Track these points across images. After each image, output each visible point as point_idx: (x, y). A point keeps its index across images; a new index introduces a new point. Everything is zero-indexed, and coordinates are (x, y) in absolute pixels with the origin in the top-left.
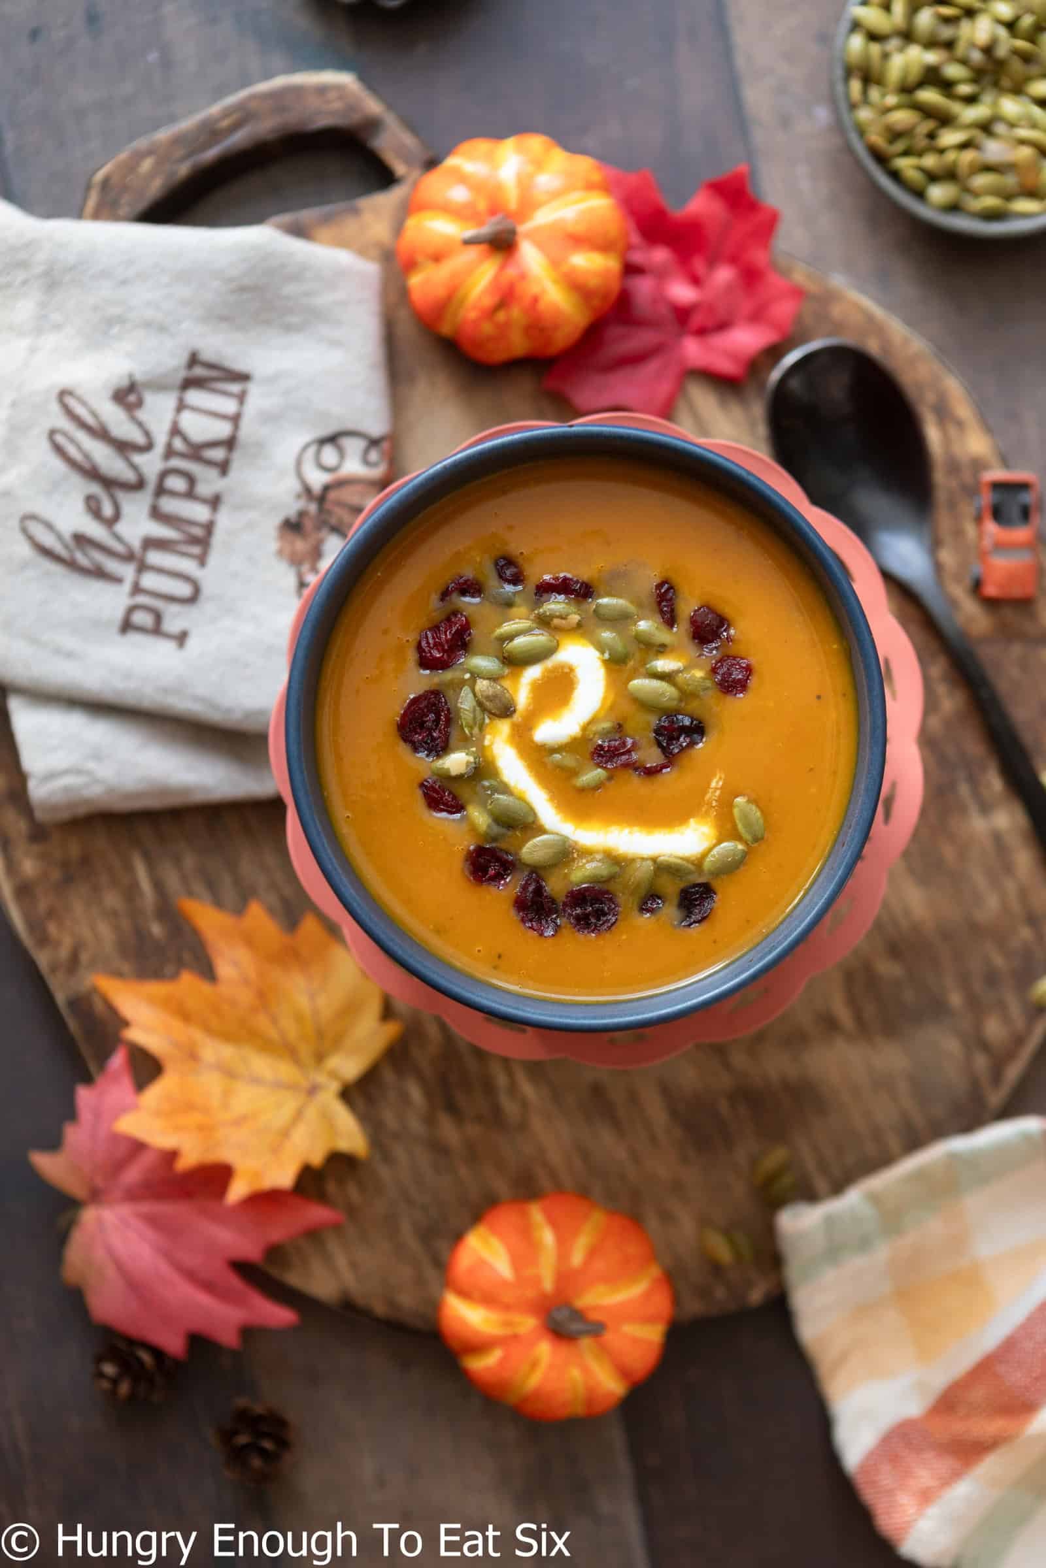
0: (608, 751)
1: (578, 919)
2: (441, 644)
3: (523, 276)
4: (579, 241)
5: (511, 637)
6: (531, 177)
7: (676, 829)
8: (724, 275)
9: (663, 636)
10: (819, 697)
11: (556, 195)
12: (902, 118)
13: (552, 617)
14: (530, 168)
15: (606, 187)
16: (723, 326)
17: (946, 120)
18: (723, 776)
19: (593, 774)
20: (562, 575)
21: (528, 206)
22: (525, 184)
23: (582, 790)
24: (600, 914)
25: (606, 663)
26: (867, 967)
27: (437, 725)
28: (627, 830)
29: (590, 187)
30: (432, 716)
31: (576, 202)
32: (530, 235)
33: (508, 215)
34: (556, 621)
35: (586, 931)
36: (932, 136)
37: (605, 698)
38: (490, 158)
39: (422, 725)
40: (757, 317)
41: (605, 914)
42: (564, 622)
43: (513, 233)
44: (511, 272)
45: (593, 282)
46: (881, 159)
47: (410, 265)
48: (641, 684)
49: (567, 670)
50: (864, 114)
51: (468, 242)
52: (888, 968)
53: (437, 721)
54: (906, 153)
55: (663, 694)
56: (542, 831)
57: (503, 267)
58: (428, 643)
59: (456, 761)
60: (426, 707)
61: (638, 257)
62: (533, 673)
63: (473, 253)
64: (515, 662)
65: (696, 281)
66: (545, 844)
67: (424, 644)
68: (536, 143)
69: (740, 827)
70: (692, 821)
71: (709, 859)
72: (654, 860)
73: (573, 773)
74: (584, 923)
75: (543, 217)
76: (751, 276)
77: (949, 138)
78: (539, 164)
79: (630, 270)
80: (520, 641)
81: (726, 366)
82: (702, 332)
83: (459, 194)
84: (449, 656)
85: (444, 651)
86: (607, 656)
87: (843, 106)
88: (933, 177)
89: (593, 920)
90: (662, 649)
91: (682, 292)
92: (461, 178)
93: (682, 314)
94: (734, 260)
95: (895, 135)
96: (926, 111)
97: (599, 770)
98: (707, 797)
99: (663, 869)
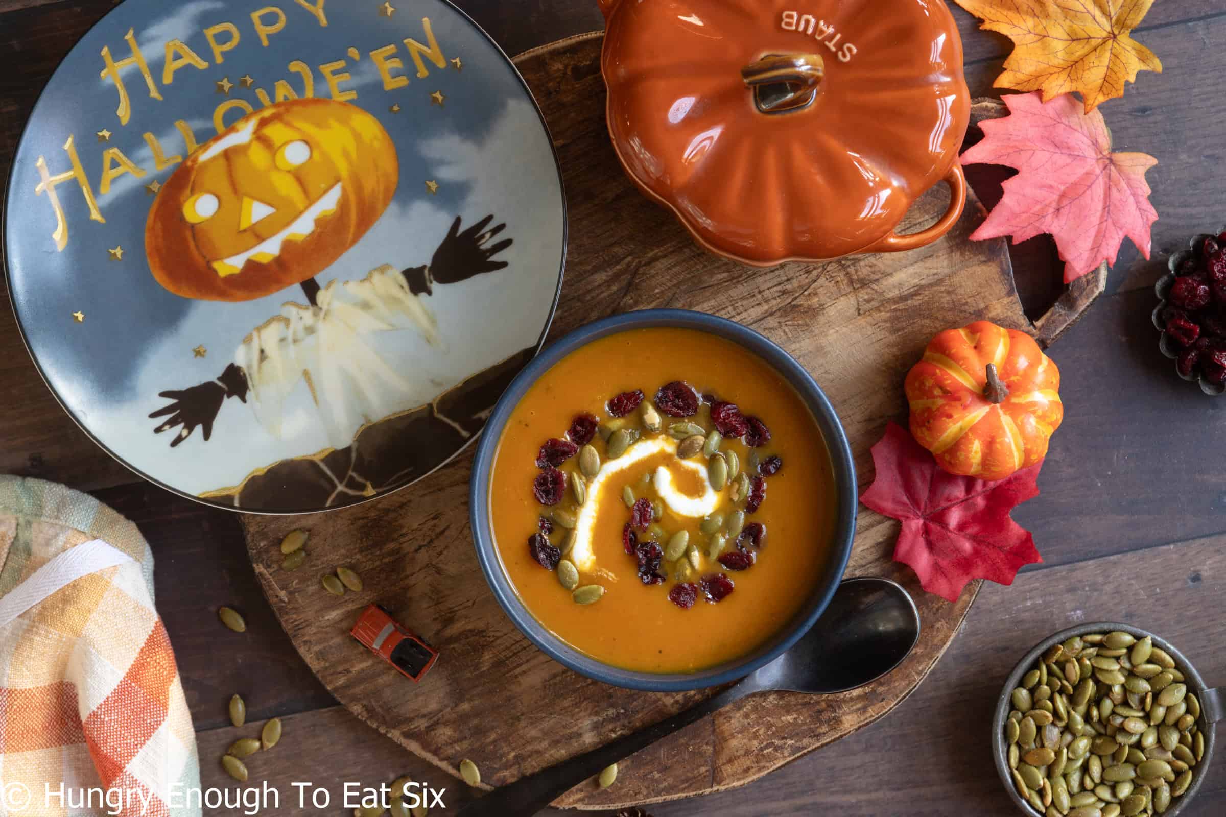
0: (644, 510)
1: (545, 479)
2: (729, 417)
3: (965, 407)
4: (990, 445)
5: (728, 461)
6: (1034, 412)
7: (591, 547)
8: (967, 546)
9: (714, 555)
10: (660, 652)
11: (1021, 428)
12: (1074, 671)
13: (740, 484)
14: (1040, 412)
15: (1026, 463)
16: (931, 546)
17: (1073, 701)
18: (615, 582)
19: (632, 498)
20: (764, 495)
21: (1015, 410)
22: (1029, 408)
23: (623, 489)
24: (547, 493)
25: (702, 518)
26: (488, 645)
27: (675, 406)
28: (595, 514)
29: (1027, 453)
30: (681, 404)
31: (1016, 445)
32: (993, 410)
33: (1008, 397)
34: (736, 486)
35: (536, 483)
36: (1062, 691)
37: (678, 514)
38: (1047, 385)
39: (678, 397)
40: (937, 569)
41: (546, 496)
42: (735, 491)
43: (996, 402)
44: (968, 399)
45: (961, 455)
46: (1046, 655)
47: (973, 330)
48: (685, 537)
49: (701, 494)
50: (1078, 644)
51: (988, 368)
52: (487, 658)
53: (678, 407)
54: (1050, 673)
55: (675, 551)
56: (603, 461)
57: (972, 393)
58: (729, 409)
59: (653, 417)
60: (688, 403)
61: (979, 487)
62: (703, 472)
63: (982, 373)
64: (711, 462)
65: (962, 527)
66: (594, 462)
67: (729, 406)
68: (1057, 416)
69: (585, 588)
70: (594, 557)
71: (569, 563)
72: (574, 529)
73: (634, 487)
74: (541, 482)
75: (1006, 420)
76: (965, 565)
77: (1061, 703)
78: (1042, 418)
79: (970, 482)
80: (724, 466)
81: (903, 548)
82: (926, 531)
83: (1022, 363)
84: (721, 423)
85: (724, 419)
86: (706, 518)
87: (1083, 630)
88: (1032, 691)
89: (543, 488)
90: (706, 553)
91: (955, 517)
92: (1033, 365)
93: (939, 518)
94: (976, 552)
95: (1062, 665)
96: (1079, 686)
97: (634, 502)
98: (604, 570)
99: (567, 535)
